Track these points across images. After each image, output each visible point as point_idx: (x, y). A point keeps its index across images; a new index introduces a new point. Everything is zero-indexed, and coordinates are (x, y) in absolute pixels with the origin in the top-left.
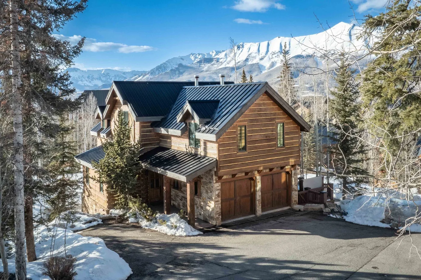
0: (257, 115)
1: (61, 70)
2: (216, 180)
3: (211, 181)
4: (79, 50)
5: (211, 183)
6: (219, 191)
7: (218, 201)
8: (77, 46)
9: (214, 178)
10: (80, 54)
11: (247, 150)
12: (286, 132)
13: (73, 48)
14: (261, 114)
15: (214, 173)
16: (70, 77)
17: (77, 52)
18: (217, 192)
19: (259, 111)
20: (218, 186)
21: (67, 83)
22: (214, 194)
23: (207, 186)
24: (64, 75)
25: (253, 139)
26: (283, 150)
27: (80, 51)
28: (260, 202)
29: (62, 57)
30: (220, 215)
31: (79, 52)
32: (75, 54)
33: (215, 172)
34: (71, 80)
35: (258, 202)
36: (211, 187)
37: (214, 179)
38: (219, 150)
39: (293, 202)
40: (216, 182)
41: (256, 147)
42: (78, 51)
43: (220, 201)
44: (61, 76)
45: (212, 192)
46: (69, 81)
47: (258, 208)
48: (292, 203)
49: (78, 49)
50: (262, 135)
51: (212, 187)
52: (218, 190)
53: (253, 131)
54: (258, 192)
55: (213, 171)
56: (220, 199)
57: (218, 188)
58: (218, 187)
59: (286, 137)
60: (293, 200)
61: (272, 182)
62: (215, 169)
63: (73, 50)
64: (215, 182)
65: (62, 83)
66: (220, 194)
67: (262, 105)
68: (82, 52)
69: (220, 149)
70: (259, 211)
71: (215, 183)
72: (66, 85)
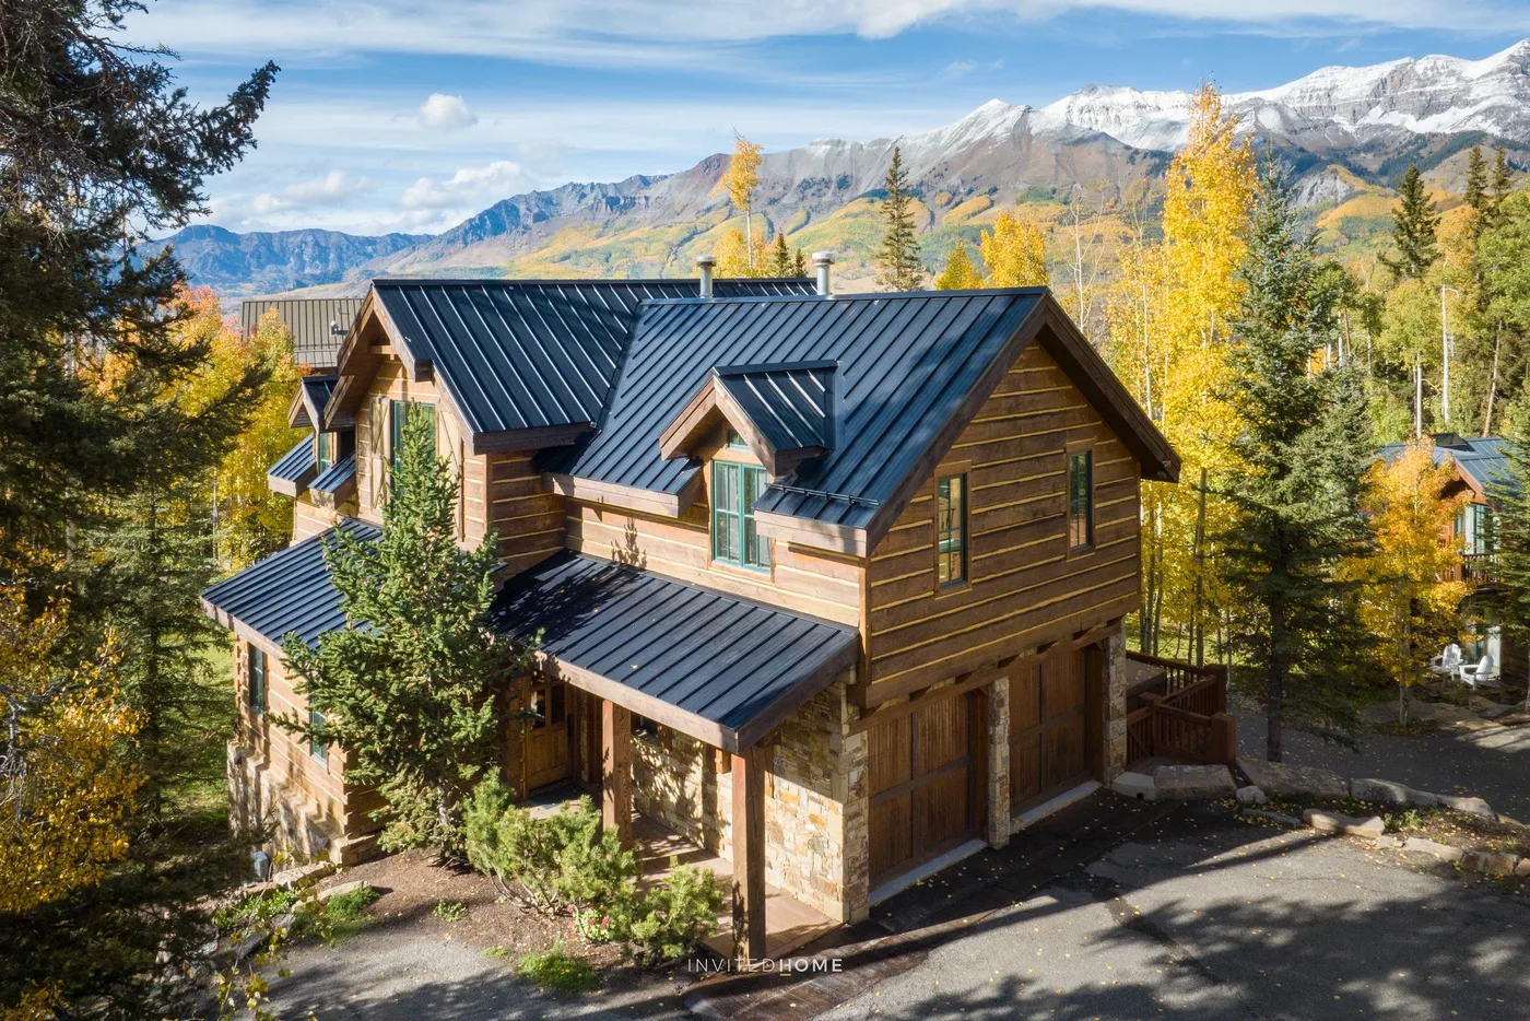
0: (1005, 425)
1: (132, 239)
2: (850, 723)
3: (830, 726)
4: (237, 133)
5: (829, 733)
6: (861, 768)
7: (857, 815)
8: (224, 112)
9: (846, 712)
10: (240, 154)
11: (969, 577)
12: (1098, 488)
13: (204, 119)
14: (1019, 422)
15: (843, 693)
16: (181, 276)
17: (226, 146)
18: (854, 776)
19: (1010, 411)
20: (859, 744)
21: (161, 312)
22: (845, 782)
23: (807, 744)
24: (149, 271)
25: (991, 526)
26: (1090, 562)
27: (240, 142)
28: (1007, 787)
29: (140, 171)
30: (862, 875)
31: (235, 146)
32: (215, 155)
33: (849, 687)
34: (187, 295)
35: (998, 786)
36: (826, 752)
37: (844, 717)
38: (870, 593)
39: (1112, 761)
40: (853, 732)
41: (1000, 562)
42: (232, 141)
43: (866, 812)
44: (130, 276)
45: (834, 775)
46: (175, 302)
47: (998, 814)
48: (1109, 769)
49: (231, 125)
50: (1021, 509)
51: (835, 753)
52: (859, 764)
53: (989, 496)
54: (998, 746)
55: (843, 686)
56: (864, 802)
57: (859, 756)
58: (858, 750)
59: (1098, 506)
60: (1113, 755)
61: (1038, 689)
62: (852, 677)
63: (201, 134)
64: (846, 729)
65: (134, 315)
66: (865, 782)
67: (1022, 385)
68: (254, 144)
69: (873, 584)
70: (1004, 824)
71: (849, 735)
72: (158, 325)
